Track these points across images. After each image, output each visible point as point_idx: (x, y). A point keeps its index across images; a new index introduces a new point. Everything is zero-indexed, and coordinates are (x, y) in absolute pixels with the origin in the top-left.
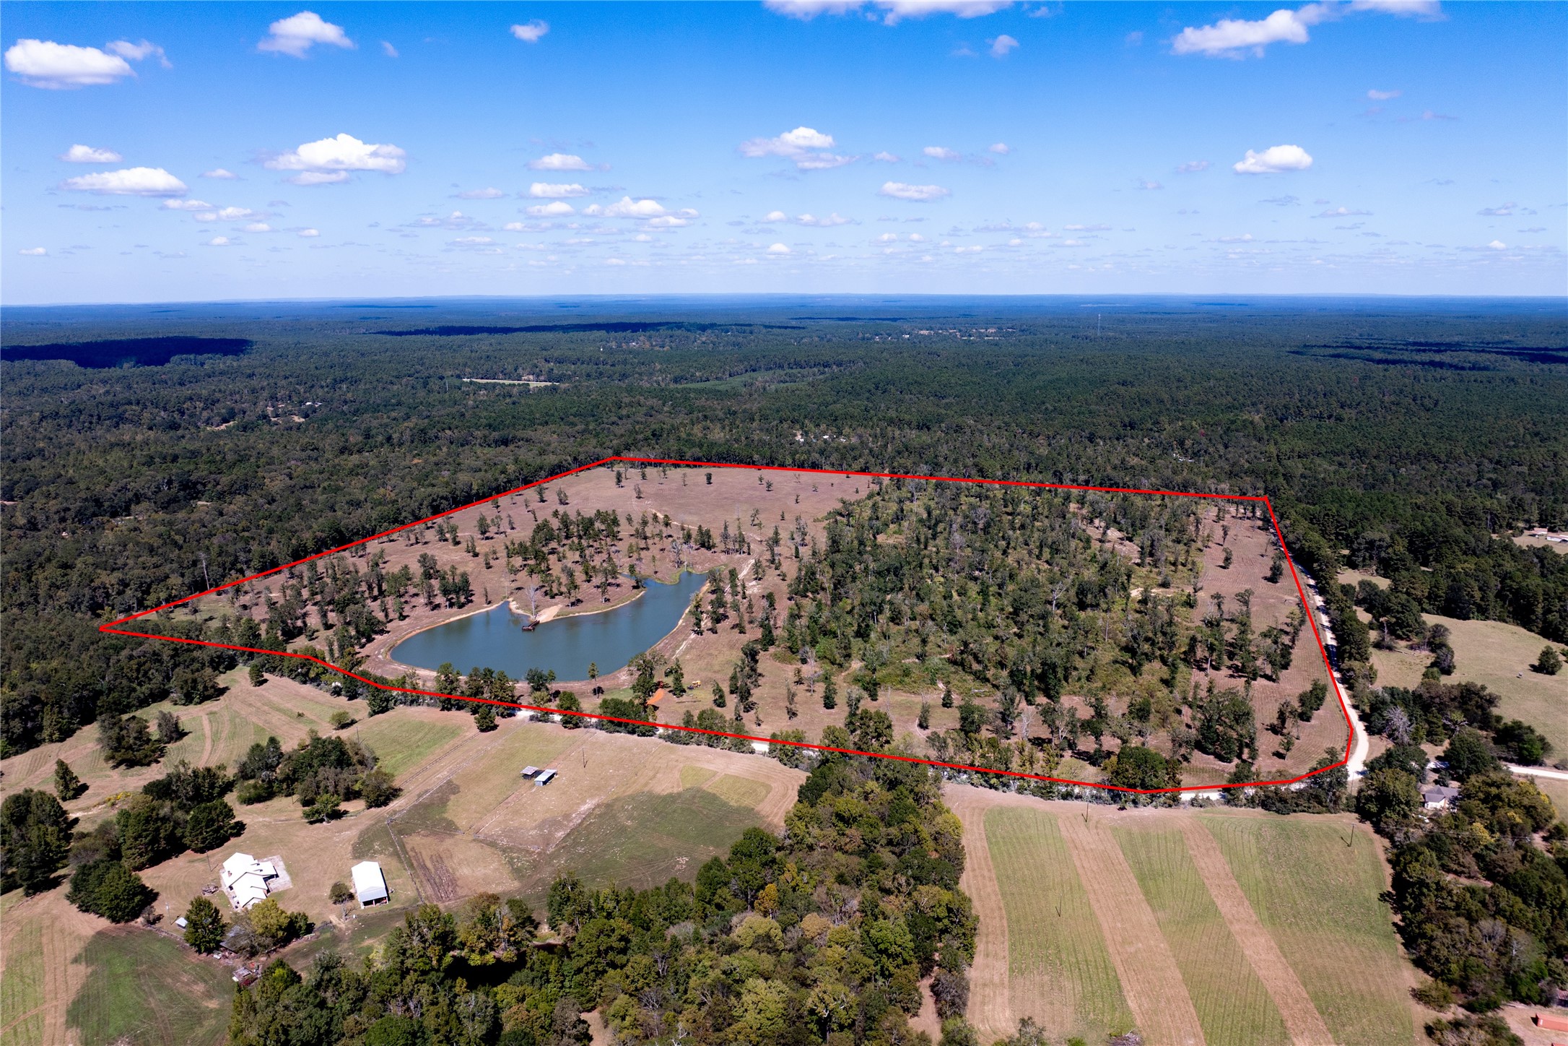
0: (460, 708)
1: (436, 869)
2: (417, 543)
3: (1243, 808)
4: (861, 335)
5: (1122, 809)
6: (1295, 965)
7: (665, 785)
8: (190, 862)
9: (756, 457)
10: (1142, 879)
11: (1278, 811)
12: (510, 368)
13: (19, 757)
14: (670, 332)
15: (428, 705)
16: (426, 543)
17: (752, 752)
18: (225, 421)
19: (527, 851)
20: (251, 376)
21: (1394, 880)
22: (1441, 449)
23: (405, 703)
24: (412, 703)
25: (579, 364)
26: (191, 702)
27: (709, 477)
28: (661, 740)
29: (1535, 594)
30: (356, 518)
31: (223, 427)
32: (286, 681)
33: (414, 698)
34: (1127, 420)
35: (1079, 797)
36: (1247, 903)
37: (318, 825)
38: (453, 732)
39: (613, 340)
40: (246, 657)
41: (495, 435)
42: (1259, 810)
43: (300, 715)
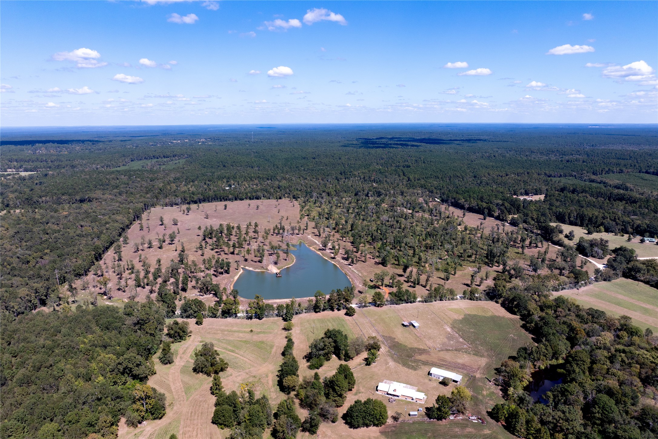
0: (324, 310)
1: (449, 364)
3: (600, 282)
5: (578, 289)
7: (456, 316)
8: (355, 395)
11: (609, 281)
16: (143, 250)
17: (457, 299)
19: (464, 348)
27: (226, 206)
32: (210, 319)
37: (372, 365)
38: (340, 319)
42: (603, 281)
43: (252, 331)
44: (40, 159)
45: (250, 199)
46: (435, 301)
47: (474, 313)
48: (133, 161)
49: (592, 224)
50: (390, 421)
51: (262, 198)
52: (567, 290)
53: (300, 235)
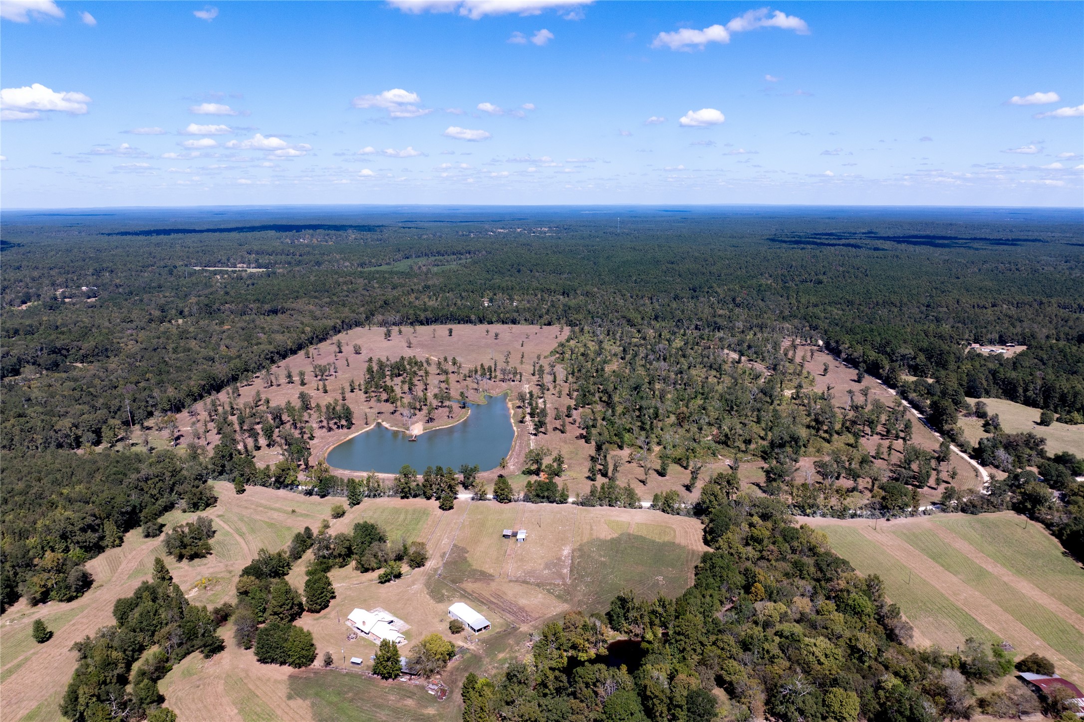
0: (415, 496)
1: (502, 603)
2: (272, 385)
3: (951, 514)
4: (460, 233)
5: (888, 520)
6: (1053, 595)
7: (605, 533)
8: (315, 620)
9: (473, 317)
10: (933, 559)
11: (972, 513)
12: (224, 259)
13: (94, 560)
14: (327, 232)
15: (388, 496)
16: (279, 385)
17: (641, 508)
18: (24, 302)
19: (554, 584)
20: (19, 268)
21: (1062, 544)
22: (894, 299)
23: (369, 496)
24: (375, 496)
25: (274, 255)
26: (198, 509)
27: (451, 331)
28: (575, 506)
29: (1018, 381)
30: (221, 370)
31: (24, 307)
32: (259, 488)
33: (375, 493)
34: (691, 286)
35: (860, 516)
36: (999, 565)
37: (387, 584)
38: (425, 512)
39: (287, 238)
40: (216, 474)
41: (267, 307)
42: (960, 513)
43: (293, 511)
44: (286, 252)
45: (503, 323)
46: (601, 505)
47: (643, 533)
48: (408, 258)
49: (1065, 407)
50: (318, 663)
51: (523, 322)
52: (864, 519)
53: (516, 383)
